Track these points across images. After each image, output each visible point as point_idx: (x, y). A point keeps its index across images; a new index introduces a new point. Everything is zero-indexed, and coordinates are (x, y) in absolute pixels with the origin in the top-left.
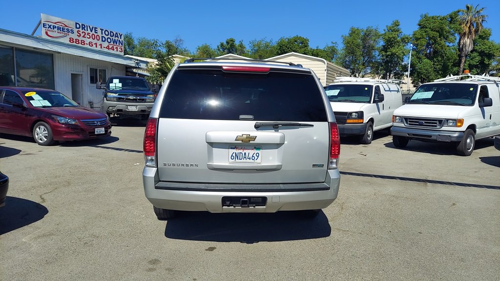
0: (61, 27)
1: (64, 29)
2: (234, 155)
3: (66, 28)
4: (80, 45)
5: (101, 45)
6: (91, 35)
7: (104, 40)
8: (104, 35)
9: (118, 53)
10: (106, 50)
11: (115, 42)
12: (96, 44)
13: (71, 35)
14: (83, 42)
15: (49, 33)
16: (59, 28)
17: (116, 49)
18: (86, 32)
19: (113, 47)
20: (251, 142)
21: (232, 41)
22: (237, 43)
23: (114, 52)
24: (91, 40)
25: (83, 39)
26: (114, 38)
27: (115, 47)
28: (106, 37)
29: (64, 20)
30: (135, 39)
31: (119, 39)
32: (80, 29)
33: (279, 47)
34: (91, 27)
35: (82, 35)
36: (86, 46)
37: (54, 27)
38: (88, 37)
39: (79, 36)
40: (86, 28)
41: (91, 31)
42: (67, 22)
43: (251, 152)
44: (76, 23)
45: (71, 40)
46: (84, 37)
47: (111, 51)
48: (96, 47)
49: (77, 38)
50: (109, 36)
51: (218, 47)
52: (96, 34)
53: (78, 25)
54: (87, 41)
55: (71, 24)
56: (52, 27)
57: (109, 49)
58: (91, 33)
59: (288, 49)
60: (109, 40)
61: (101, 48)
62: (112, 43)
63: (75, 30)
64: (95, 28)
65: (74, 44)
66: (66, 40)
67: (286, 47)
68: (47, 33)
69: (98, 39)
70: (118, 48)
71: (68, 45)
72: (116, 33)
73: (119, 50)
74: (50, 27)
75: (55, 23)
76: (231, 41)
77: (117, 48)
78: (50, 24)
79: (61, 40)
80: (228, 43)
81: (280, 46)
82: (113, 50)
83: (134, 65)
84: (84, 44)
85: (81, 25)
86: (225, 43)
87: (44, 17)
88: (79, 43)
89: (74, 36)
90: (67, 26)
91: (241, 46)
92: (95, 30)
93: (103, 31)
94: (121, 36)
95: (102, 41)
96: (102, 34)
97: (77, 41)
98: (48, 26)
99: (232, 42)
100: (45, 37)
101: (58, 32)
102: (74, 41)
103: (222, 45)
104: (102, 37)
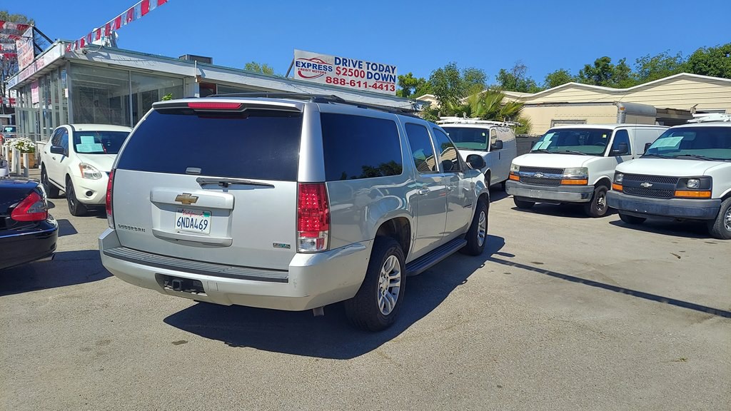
0: (317, 64)
1: (319, 67)
2: (181, 220)
3: (323, 65)
4: (339, 85)
5: (366, 83)
6: (353, 72)
7: (370, 76)
8: (370, 70)
9: (388, 92)
10: (372, 90)
11: (385, 78)
12: (359, 82)
13: (329, 74)
14: (343, 82)
15: (302, 73)
16: (314, 66)
17: (385, 88)
18: (348, 68)
19: (382, 85)
20: (192, 204)
21: (606, 60)
22: (614, 63)
23: (384, 91)
24: (353, 78)
25: (344, 77)
26: (384, 73)
27: (384, 85)
28: (373, 73)
29: (322, 55)
30: (460, 71)
31: (391, 74)
32: (341, 65)
33: (691, 65)
34: (354, 61)
35: (343, 72)
36: (346, 86)
37: (309, 65)
38: (350, 74)
39: (338, 74)
40: (347, 64)
41: (354, 67)
42: (324, 57)
43: (198, 218)
44: (336, 58)
45: (328, 79)
46: (344, 74)
47: (379, 91)
48: (360, 86)
49: (336, 76)
50: (377, 71)
51: (581, 72)
52: (360, 70)
53: (338, 60)
54: (348, 79)
55: (329, 59)
56: (306, 65)
57: (376, 88)
58: (354, 69)
59: (709, 66)
60: (377, 77)
61: (366, 87)
62: (381, 80)
63: (334, 67)
64: (360, 62)
65: (332, 84)
66: (322, 81)
67: (706, 64)
68: (299, 73)
69: (362, 75)
70: (389, 85)
71: (324, 86)
72: (388, 66)
73: (390, 88)
74: (304, 65)
75: (310, 60)
76: (603, 61)
77: (387, 86)
78: (304, 61)
79: (316, 81)
80: (597, 64)
81: (694, 64)
82: (382, 88)
83: (409, 108)
84: (344, 84)
85: (341, 59)
86: (593, 65)
87: (297, 54)
88: (338, 83)
89: (333, 75)
90: (324, 63)
91: (622, 67)
92: (359, 65)
93: (370, 66)
94: (393, 70)
95: (368, 78)
96: (368, 69)
97: (336, 80)
98: (301, 65)
99: (604, 63)
100: (297, 77)
101: (313, 71)
102: (332, 80)
103: (587, 68)
104: (368, 73)
